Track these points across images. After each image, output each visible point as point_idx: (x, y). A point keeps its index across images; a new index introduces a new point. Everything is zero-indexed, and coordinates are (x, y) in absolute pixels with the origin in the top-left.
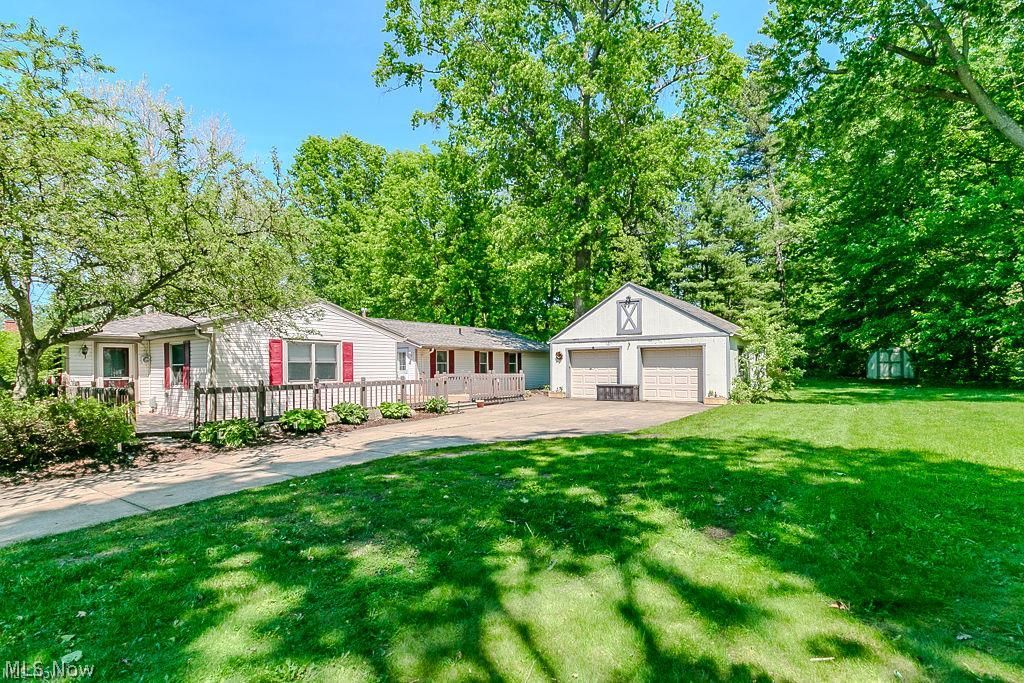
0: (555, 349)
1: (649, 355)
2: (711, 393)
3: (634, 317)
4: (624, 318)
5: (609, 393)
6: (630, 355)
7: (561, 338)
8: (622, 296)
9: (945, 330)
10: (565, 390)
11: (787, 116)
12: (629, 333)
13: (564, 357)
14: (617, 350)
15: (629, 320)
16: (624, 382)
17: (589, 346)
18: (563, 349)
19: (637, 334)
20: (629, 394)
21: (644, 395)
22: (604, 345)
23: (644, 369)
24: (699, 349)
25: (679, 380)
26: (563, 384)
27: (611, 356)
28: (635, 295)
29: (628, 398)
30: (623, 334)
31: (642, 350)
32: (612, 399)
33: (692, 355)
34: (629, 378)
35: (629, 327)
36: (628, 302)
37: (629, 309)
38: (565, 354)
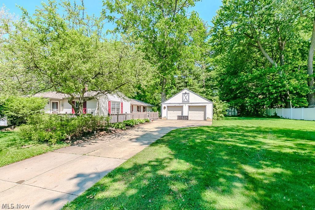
0: (163, 106)
1: (191, 108)
2: (208, 118)
3: (187, 98)
4: (184, 98)
5: (181, 118)
6: (186, 108)
7: (165, 103)
8: (184, 92)
9: (253, 103)
10: (166, 117)
11: (215, 45)
12: (186, 102)
13: (166, 108)
14: (182, 106)
15: (186, 98)
16: (184, 115)
17: (174, 105)
18: (166, 105)
19: (188, 102)
20: (186, 118)
21: (189, 118)
22: (178, 105)
23: (189, 112)
24: (205, 106)
25: (199, 114)
26: (166, 116)
27: (180, 108)
28: (187, 92)
29: (186, 119)
30: (184, 102)
31: (189, 106)
32: (182, 119)
33: (203, 108)
34: (185, 114)
35: (186, 100)
36: (186, 93)
37: (186, 95)
38: (166, 107)
